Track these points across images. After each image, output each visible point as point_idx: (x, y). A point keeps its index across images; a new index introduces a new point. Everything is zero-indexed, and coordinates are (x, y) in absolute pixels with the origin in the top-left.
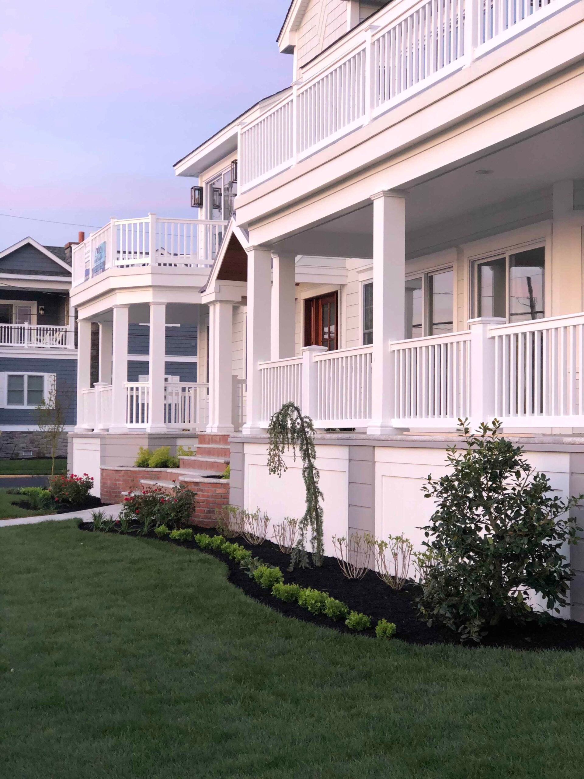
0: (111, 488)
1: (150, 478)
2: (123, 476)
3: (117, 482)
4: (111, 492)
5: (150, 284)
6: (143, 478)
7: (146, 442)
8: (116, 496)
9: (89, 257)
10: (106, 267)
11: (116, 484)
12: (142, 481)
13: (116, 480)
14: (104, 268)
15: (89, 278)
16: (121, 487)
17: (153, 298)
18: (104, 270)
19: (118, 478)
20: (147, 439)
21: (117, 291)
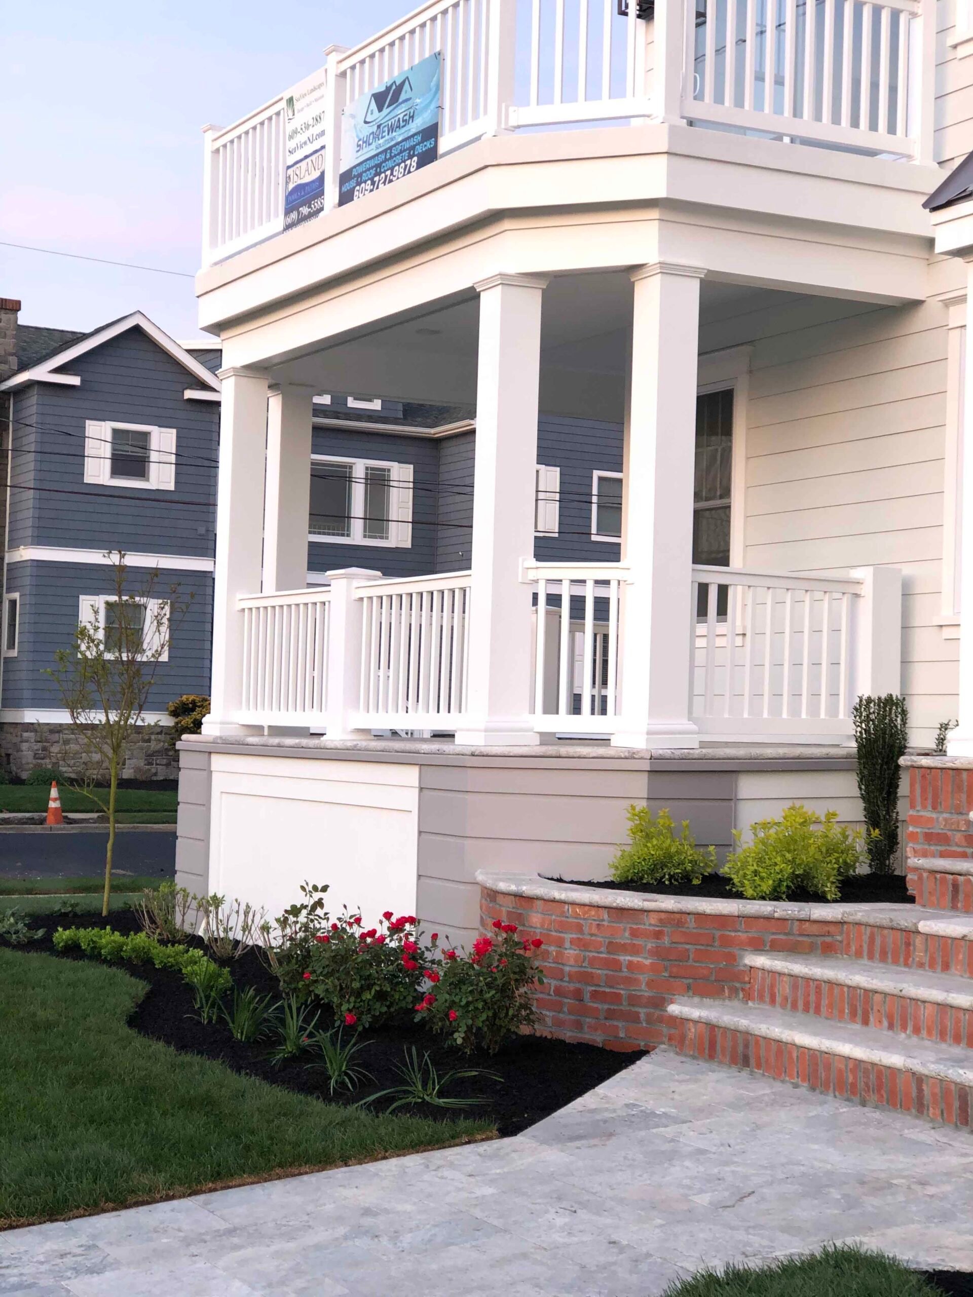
0: (585, 977)
1: (791, 949)
2: (658, 935)
3: (625, 958)
4: (587, 996)
5: (660, 192)
6: (758, 946)
7: (639, 786)
8: (611, 1015)
9: (323, 133)
10: (444, 144)
11: (616, 965)
12: (760, 961)
13: (613, 947)
14: (435, 148)
15: (322, 209)
16: (643, 978)
17: (661, 251)
18: (429, 157)
19: (625, 938)
20: (645, 777)
21: (507, 224)
